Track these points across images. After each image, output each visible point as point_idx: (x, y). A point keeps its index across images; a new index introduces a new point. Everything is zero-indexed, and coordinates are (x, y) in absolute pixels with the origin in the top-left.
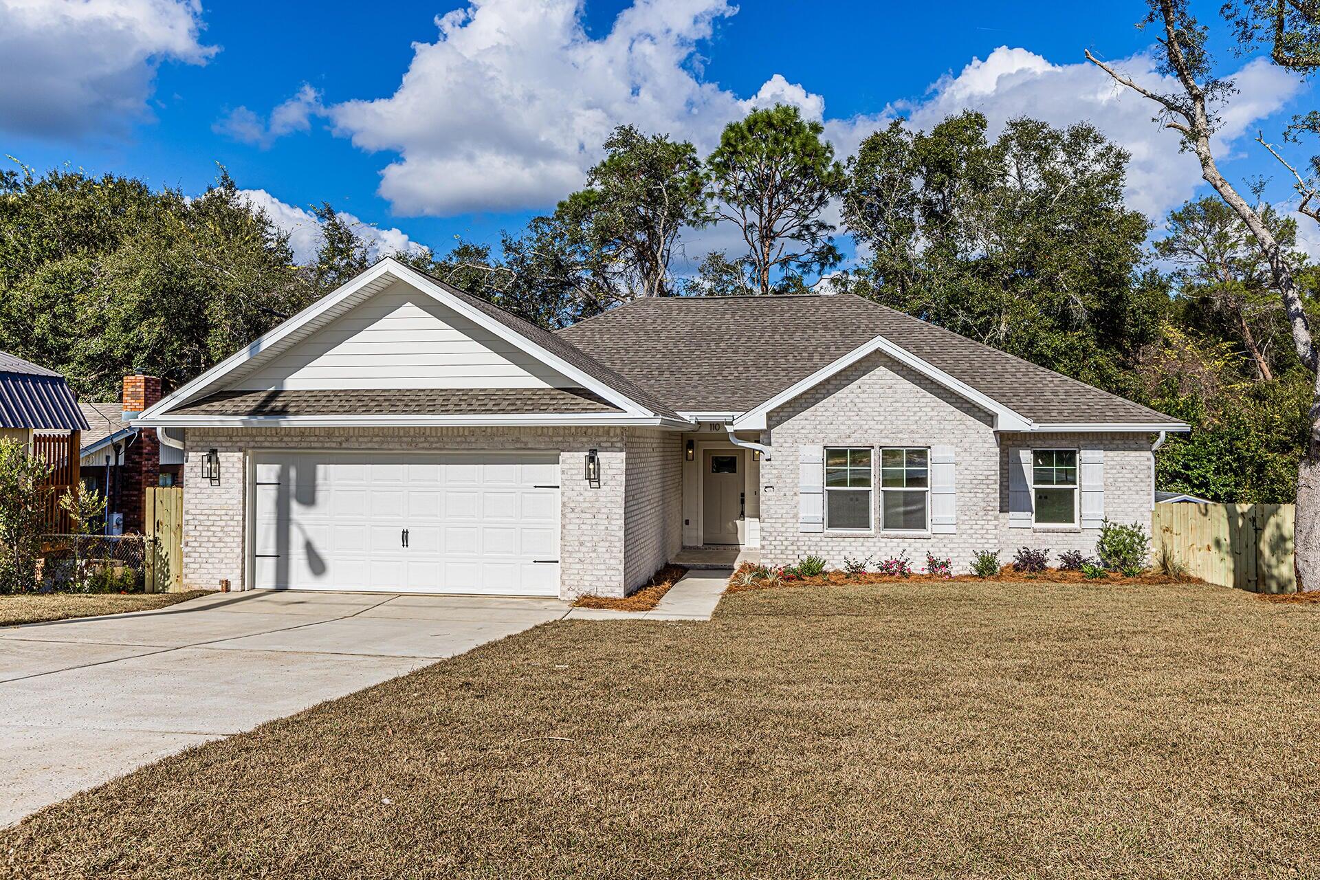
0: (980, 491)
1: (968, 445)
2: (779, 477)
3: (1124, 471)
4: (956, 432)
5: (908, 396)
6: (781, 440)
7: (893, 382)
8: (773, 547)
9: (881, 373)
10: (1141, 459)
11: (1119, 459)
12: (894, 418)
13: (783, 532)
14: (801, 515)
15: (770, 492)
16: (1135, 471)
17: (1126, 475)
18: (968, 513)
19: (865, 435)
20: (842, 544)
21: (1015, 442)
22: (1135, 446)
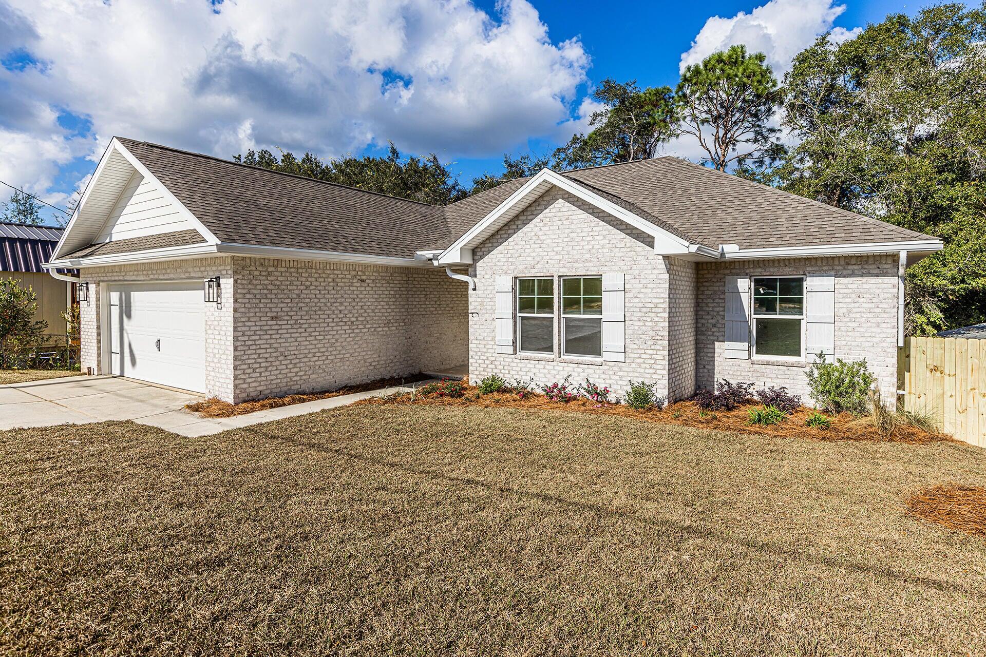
0: (649, 319)
1: (637, 272)
2: (482, 305)
3: (861, 300)
4: (626, 259)
5: (582, 226)
6: (483, 273)
7: (570, 213)
8: (478, 365)
9: (559, 206)
10: (885, 286)
11: (855, 286)
12: (570, 248)
13: (485, 352)
14: (497, 339)
15: (476, 318)
16: (875, 300)
17: (864, 305)
18: (637, 342)
19: (547, 266)
20: (529, 365)
21: (733, 271)
22: (877, 271)
